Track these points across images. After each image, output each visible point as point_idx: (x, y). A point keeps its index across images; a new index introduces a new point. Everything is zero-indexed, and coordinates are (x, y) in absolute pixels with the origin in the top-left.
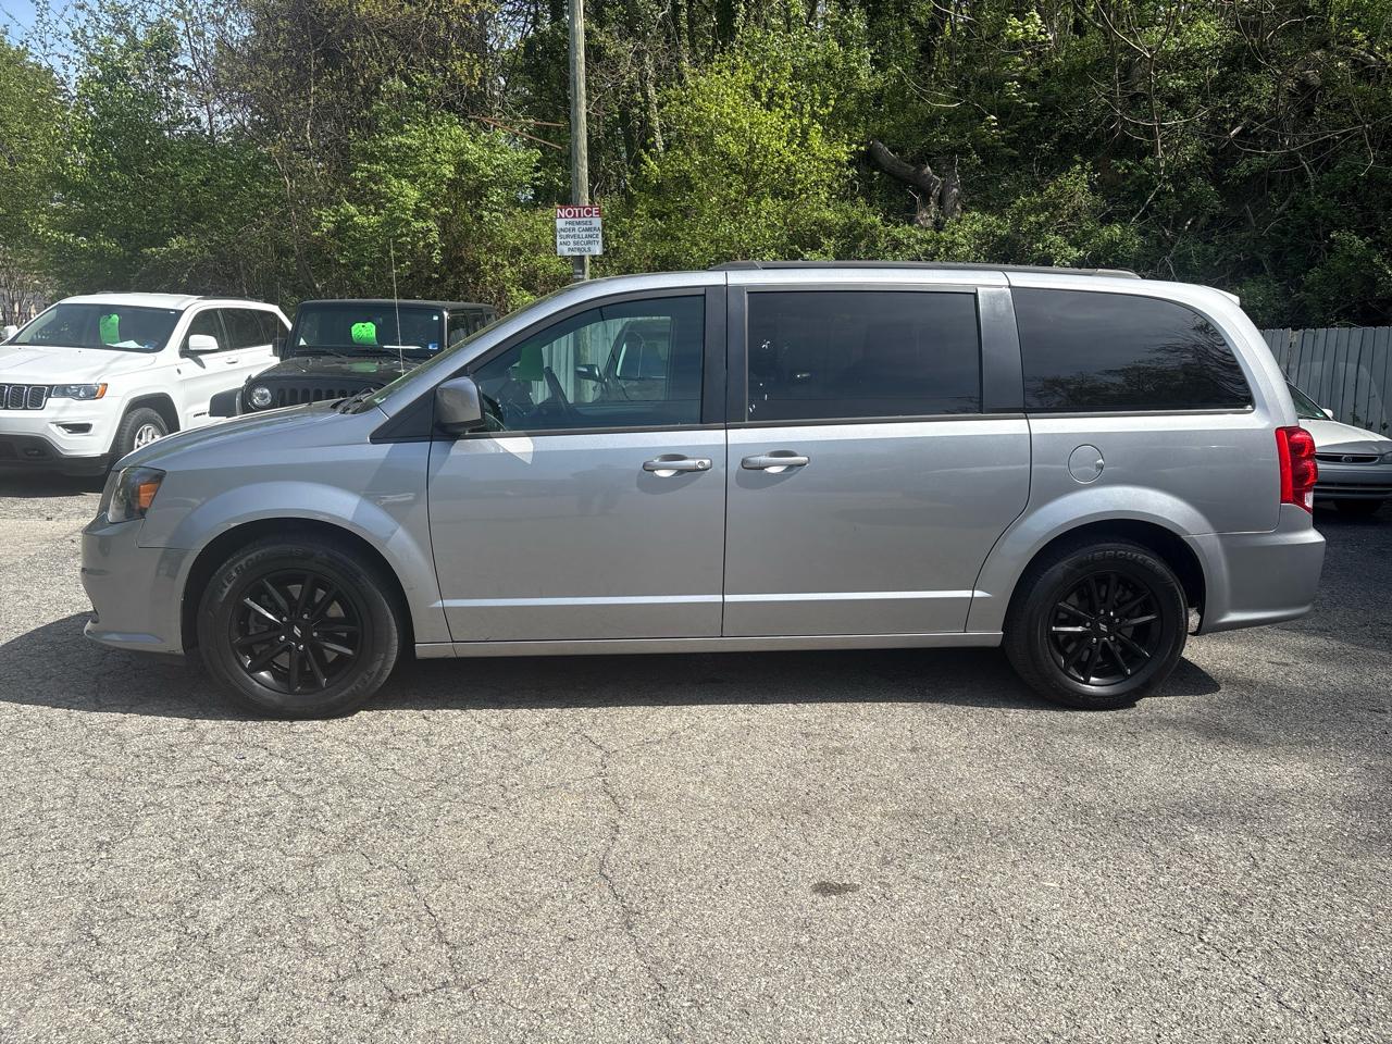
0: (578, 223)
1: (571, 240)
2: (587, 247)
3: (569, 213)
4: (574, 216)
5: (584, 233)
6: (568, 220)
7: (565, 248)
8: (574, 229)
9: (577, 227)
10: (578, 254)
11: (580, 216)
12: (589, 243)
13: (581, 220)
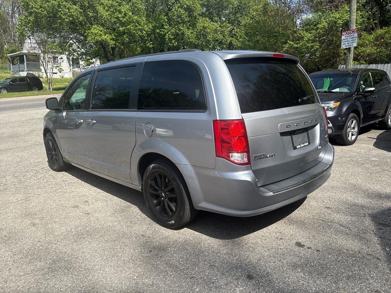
0: (349, 36)
1: (346, 43)
2: (351, 44)
3: (347, 33)
4: (348, 34)
5: (351, 39)
6: (346, 36)
7: (344, 46)
8: (348, 39)
9: (349, 38)
10: (348, 47)
11: (350, 34)
12: (352, 43)
13: (350, 35)
